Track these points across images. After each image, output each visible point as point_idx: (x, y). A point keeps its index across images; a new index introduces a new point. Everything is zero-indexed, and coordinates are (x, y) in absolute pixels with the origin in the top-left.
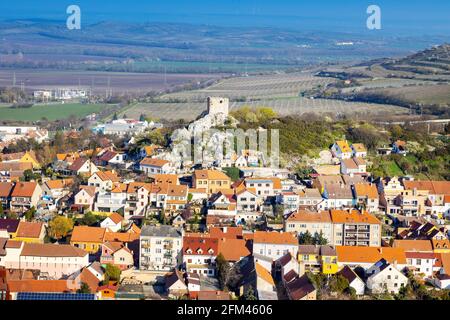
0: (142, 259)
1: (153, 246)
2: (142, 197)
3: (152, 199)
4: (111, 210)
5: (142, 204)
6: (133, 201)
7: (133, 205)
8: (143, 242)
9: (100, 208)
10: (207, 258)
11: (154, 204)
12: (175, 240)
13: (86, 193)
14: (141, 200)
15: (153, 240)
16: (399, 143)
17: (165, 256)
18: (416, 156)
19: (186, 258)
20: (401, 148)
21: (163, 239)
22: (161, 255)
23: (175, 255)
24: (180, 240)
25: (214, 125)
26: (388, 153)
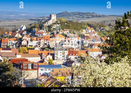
0: (55, 58)
1: (59, 54)
2: (42, 42)
3: (45, 43)
4: (33, 46)
5: (42, 44)
6: (39, 43)
7: (39, 44)
8: (56, 53)
9: (29, 46)
10: (75, 57)
11: (46, 44)
12: (66, 52)
13: (25, 41)
14: (42, 43)
15: (59, 52)
16: (102, 28)
17: (63, 56)
18: (108, 31)
19: (69, 57)
20: (103, 29)
21: (62, 51)
22: (61, 56)
23: (66, 56)
24: (67, 51)
25: (53, 22)
26: (99, 30)
